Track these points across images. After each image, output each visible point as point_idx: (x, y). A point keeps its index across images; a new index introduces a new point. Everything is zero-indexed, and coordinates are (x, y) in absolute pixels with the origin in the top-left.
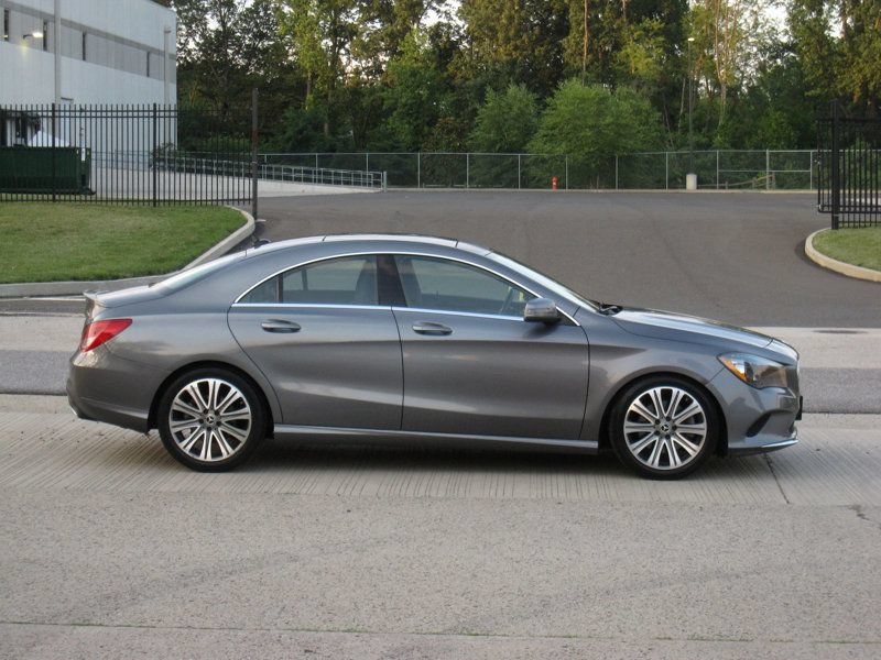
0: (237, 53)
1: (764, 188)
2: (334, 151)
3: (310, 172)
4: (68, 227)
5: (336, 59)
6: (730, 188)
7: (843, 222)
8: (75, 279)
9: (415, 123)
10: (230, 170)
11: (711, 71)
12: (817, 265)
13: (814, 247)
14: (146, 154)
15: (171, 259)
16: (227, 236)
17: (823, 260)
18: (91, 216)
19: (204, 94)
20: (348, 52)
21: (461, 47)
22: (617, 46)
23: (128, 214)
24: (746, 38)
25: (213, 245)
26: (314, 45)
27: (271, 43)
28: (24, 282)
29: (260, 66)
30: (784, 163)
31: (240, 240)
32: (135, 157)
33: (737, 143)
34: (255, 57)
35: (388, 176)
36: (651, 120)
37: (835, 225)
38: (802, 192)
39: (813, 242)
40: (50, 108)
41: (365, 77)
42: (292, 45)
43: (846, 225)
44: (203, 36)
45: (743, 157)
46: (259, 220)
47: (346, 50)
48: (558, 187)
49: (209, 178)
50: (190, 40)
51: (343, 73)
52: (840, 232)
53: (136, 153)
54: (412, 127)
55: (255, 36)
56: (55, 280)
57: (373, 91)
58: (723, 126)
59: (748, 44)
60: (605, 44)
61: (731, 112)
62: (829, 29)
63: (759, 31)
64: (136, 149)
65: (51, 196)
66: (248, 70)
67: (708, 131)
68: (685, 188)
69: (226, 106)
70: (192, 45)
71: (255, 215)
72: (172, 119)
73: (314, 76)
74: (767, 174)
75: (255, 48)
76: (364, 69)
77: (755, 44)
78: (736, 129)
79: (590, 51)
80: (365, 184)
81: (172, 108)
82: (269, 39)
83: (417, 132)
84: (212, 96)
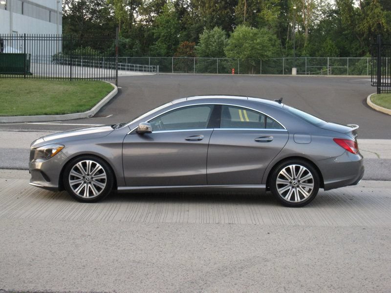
0: (87, 12)
1: (326, 74)
2: (132, 56)
3: (124, 66)
4: (34, 90)
5: (131, 15)
6: (311, 74)
7: (383, 90)
8: (46, 114)
9: (168, 44)
10: (89, 64)
11: (301, 22)
12: (374, 110)
13: (372, 102)
14: (50, 57)
15: (85, 105)
16: (107, 95)
17: (377, 108)
18: (43, 85)
19: (73, 30)
20: (137, 12)
21: (188, 10)
22: (259, 11)
23: (60, 84)
24: (317, 7)
25: (102, 99)
26: (122, 9)
27: (103, 7)
28: (23, 115)
29: (97, 18)
30: (334, 63)
31: (112, 97)
32: (45, 58)
33: (312, 54)
34: (95, 13)
35: (159, 67)
36: (277, 43)
37: (379, 92)
38: (344, 76)
39: (370, 99)
40: (23, 36)
41: (145, 23)
42: (112, 9)
43: (384, 92)
44: (72, 4)
45: (315, 60)
46: (119, 87)
47: (136, 11)
48: (235, 73)
49: (79, 68)
50: (66, 6)
51: (135, 21)
52: (382, 95)
53: (46, 56)
54: (167, 46)
55: (95, 4)
56: (37, 114)
57: (149, 30)
58: (306, 47)
59: (318, 10)
60: (254, 9)
61: (310, 40)
62: (354, 4)
63: (323, 4)
64: (46, 54)
65: (23, 76)
66: (92, 20)
67: (300, 49)
68: (291, 74)
69: (82, 35)
70: (67, 8)
71: (117, 85)
72: (60, 41)
73: (122, 23)
74: (328, 68)
75: (95, 10)
76: (144, 20)
77: (321, 10)
78: (312, 48)
79: (247, 12)
80: (148, 71)
81: (60, 36)
82: (102, 6)
83: (169, 48)
84: (76, 31)
